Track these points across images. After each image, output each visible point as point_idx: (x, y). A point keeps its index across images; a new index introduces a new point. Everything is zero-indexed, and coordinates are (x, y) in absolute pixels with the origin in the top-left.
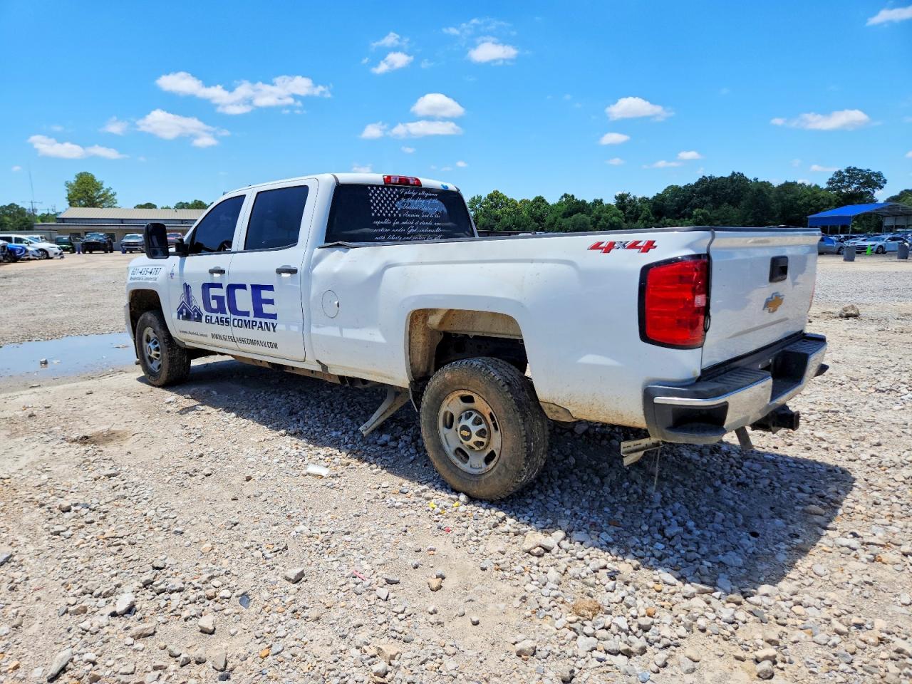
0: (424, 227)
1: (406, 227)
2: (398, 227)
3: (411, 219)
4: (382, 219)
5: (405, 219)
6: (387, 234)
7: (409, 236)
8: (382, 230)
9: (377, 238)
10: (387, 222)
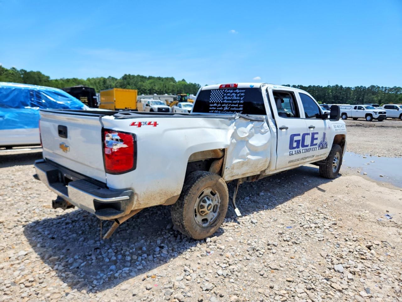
0: (233, 107)
1: (223, 107)
2: (220, 107)
3: (226, 103)
4: (213, 103)
5: (223, 103)
6: (214, 110)
7: (224, 111)
8: (213, 108)
9: (210, 112)
10: (215, 105)
